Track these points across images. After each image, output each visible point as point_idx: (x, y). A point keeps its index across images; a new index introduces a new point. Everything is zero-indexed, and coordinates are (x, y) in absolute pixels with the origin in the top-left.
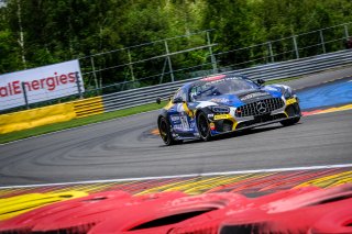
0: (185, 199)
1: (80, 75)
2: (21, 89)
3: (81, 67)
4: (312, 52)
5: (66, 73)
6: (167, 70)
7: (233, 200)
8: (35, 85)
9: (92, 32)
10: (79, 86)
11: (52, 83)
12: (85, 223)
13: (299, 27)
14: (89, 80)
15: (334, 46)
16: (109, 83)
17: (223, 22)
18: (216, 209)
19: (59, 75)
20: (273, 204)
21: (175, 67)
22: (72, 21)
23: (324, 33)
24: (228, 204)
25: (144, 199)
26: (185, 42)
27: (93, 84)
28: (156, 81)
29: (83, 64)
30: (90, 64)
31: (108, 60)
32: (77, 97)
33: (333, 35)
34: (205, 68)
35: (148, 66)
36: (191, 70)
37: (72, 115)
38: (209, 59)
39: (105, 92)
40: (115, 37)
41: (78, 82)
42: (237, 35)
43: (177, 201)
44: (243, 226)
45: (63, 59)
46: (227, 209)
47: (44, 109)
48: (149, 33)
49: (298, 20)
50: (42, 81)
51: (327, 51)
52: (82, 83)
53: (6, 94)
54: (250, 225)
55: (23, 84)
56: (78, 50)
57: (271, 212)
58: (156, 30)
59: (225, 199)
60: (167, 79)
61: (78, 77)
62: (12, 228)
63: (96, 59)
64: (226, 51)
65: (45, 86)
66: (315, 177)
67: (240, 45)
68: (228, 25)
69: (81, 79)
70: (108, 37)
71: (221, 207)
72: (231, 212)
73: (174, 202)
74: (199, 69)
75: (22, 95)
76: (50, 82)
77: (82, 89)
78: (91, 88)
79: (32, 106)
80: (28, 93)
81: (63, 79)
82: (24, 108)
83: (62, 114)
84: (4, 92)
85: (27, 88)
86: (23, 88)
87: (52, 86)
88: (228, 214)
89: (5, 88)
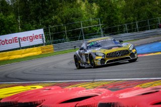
0: (84, 91)
1: (44, 35)
2: (18, 41)
3: (44, 32)
4: (144, 29)
5: (38, 34)
6: (82, 34)
7: (104, 92)
8: (24, 39)
9: (49, 17)
10: (43, 40)
12: (41, 100)
13: (139, 18)
14: (47, 38)
15: (154, 27)
17: (106, 15)
18: (97, 95)
19: (35, 35)
20: (121, 94)
21: (85, 33)
22: (41, 13)
23: (150, 21)
24: (102, 93)
25: (67, 90)
26: (89, 23)
27: (49, 39)
28: (76, 39)
29: (45, 31)
30: (48, 31)
31: (56, 29)
32: (42, 45)
33: (153, 22)
34: (98, 34)
35: (73, 32)
36: (92, 35)
37: (40, 52)
38: (100, 31)
39: (54, 43)
40: (59, 19)
41: (43, 38)
42: (112, 21)
43: (81, 91)
44: (108, 103)
45: (37, 28)
46: (102, 95)
47: (28, 50)
48: (74, 18)
49: (139, 15)
50: (27, 37)
51: (151, 29)
52: (44, 39)
53: (12, 43)
54: (111, 103)
55: (19, 38)
56: (43, 24)
57: (120, 98)
58: (77, 17)
59: (101, 92)
60: (81, 39)
61: (43, 36)
62: (9, 101)
63: (51, 29)
64: (107, 27)
65: (29, 40)
66: (143, 83)
67: (113, 25)
68: (108, 16)
69: (44, 37)
70: (56, 20)
71: (99, 95)
72: (104, 97)
73: (79, 92)
74: (96, 35)
75: (18, 43)
76: (31, 38)
77: (45, 41)
78: (48, 41)
79: (23, 48)
80: (21, 42)
81: (36, 37)
82: (19, 49)
83: (36, 52)
84: (11, 41)
85: (21, 40)
86: (19, 40)
87: (32, 40)
88: (102, 98)
89: (11, 40)
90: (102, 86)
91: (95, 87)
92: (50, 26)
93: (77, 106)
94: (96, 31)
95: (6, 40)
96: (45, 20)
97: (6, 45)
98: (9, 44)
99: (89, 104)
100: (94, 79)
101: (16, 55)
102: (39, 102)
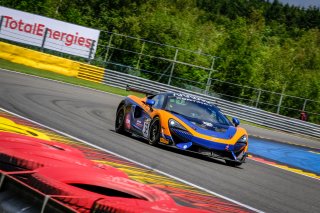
0: (126, 180)
1: (96, 44)
2: (43, 33)
3: (100, 38)
4: (291, 114)
5: (86, 37)
6: (168, 73)
7: (162, 199)
8: (56, 35)
9: (122, 15)
10: (91, 53)
11: (71, 40)
12: (36, 162)
13: (291, 89)
14: (101, 52)
15: (311, 118)
16: (115, 61)
17: (230, 58)
18: (146, 199)
19: (79, 36)
23: (308, 103)
24: (157, 200)
25: (93, 164)
26: (192, 58)
27: (103, 55)
28: (154, 77)
29: (103, 37)
30: (108, 39)
31: (124, 42)
32: (86, 60)
33: (314, 108)
34: (199, 86)
35: (154, 62)
36: (188, 83)
37: (75, 73)
38: (206, 81)
39: (109, 67)
40: (136, 27)
41: (92, 49)
42: (238, 74)
43: (118, 179)
45: (89, 25)
46: (155, 203)
47: (54, 58)
48: (167, 37)
49: (292, 83)
50: (64, 34)
52: (94, 51)
53: (29, 32)
55: (47, 29)
56: (104, 22)
58: (174, 37)
59: (157, 196)
60: (164, 80)
61: (93, 45)
63: (114, 37)
64: (223, 81)
65: (64, 39)
67: (236, 81)
68: (235, 61)
69: (95, 48)
70: (131, 24)
71: (151, 200)
72: (156, 208)
73: (115, 179)
75: (42, 38)
76: (70, 38)
77: (93, 56)
78: (100, 59)
79: (46, 51)
80: (47, 39)
81: (81, 41)
82: (38, 49)
83: (67, 68)
84: (29, 29)
85: (48, 35)
86: (46, 33)
87: (69, 43)
88: (153, 208)
89: (31, 26)
90: (163, 187)
91: (149, 183)
92: (115, 32)
93: (99, 202)
94: (198, 79)
95: (21, 23)
96: (111, 15)
97: (16, 31)
98: (23, 33)
99: (123, 208)
100: (154, 166)
101: (29, 59)
102: (30, 165)
